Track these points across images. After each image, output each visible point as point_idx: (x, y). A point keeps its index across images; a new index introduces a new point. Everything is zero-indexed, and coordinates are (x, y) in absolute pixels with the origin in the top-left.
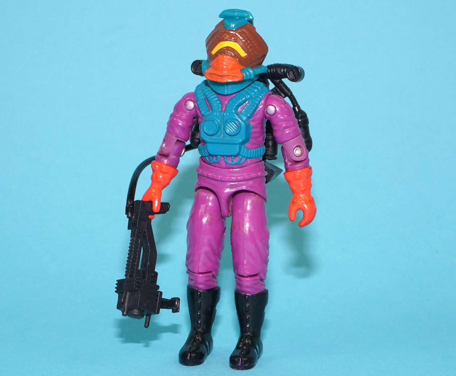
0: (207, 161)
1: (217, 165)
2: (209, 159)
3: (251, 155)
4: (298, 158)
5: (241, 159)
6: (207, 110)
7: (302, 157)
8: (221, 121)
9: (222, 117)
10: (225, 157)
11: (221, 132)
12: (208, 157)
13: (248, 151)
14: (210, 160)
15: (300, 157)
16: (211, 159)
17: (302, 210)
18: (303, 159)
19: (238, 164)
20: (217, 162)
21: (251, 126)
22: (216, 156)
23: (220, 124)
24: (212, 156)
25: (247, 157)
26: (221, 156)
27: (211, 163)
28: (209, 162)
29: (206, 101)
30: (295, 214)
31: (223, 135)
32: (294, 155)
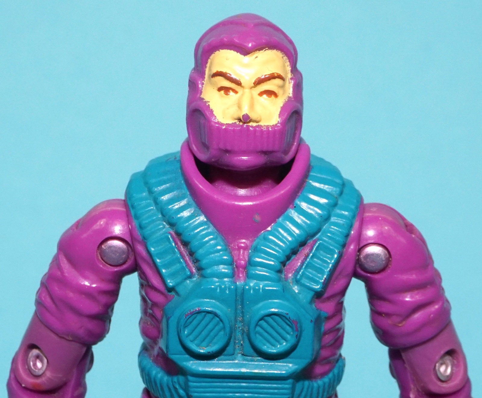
4: (444, 385)
7: (457, 381)
8: (236, 310)
9: (239, 296)
11: (234, 342)
15: (450, 384)
18: (459, 388)
23: (233, 319)
29: (176, 244)
31: (242, 350)
32: (435, 380)
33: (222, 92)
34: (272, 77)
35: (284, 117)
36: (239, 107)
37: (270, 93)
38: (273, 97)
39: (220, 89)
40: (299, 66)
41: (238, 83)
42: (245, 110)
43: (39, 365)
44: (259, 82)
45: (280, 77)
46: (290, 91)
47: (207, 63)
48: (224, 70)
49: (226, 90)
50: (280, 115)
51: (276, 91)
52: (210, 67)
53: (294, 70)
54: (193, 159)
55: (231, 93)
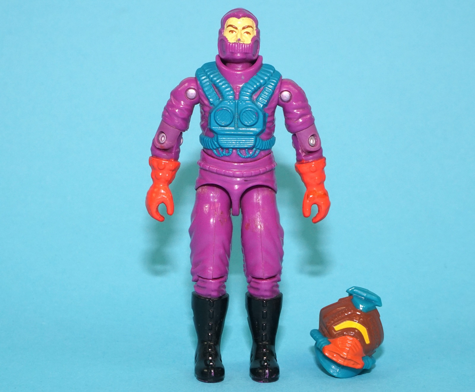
0: (215, 154)
1: (228, 159)
2: (218, 152)
3: (265, 146)
4: (312, 148)
5: (255, 151)
6: (217, 98)
7: (317, 147)
8: (235, 110)
9: (236, 105)
10: (238, 150)
11: (235, 122)
12: (217, 149)
13: (263, 142)
14: (219, 154)
15: (315, 147)
16: (221, 151)
17: (317, 205)
18: (318, 149)
19: (252, 157)
20: (228, 156)
21: (267, 115)
22: (227, 149)
23: (234, 113)
24: (223, 148)
25: (261, 149)
26: (233, 148)
27: (220, 156)
28: (218, 155)
29: (214, 88)
30: (310, 209)
31: (237, 125)
32: (308, 145)
33: (231, 32)
34: (248, 27)
35: (253, 41)
36: (237, 36)
37: (248, 33)
38: (249, 34)
39: (230, 31)
40: (259, 27)
41: (236, 28)
42: (239, 37)
43: (163, 139)
44: (244, 28)
45: (251, 27)
46: (255, 33)
47: (225, 23)
48: (231, 24)
49: (232, 31)
50: (252, 40)
51: (250, 32)
52: (227, 23)
53: (257, 26)
54: (220, 59)
55: (234, 32)
